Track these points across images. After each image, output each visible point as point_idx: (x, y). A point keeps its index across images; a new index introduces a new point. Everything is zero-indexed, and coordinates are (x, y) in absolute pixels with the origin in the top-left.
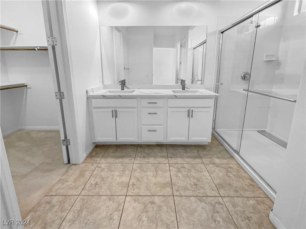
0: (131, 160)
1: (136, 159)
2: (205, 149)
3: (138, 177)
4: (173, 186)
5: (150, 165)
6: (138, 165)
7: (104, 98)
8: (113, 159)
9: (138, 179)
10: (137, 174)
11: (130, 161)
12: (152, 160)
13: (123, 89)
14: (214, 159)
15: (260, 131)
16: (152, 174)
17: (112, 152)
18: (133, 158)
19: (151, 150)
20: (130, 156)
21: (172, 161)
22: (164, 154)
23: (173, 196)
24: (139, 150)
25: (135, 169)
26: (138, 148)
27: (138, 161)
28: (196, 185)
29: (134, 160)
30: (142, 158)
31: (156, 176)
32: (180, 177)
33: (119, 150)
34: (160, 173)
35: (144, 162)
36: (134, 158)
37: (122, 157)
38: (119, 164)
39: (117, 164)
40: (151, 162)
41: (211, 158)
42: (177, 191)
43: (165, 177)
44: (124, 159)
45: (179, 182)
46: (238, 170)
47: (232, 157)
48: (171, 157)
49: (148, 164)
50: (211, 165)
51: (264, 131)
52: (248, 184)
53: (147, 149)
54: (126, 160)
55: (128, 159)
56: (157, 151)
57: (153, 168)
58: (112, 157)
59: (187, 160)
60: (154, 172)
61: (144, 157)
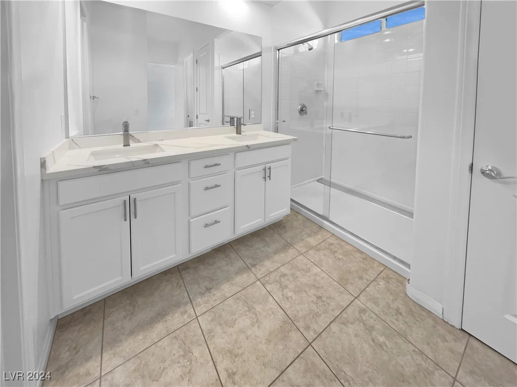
0: (185, 312)
1: (194, 303)
2: (284, 227)
3: (229, 346)
4: (295, 323)
5: (230, 301)
6: (208, 317)
7: (102, 172)
8: (140, 337)
9: (231, 352)
10: (220, 341)
11: (185, 316)
12: (227, 289)
13: (127, 144)
14: (307, 240)
15: (319, 180)
16: (248, 322)
17: (125, 318)
18: (187, 304)
19: (211, 267)
20: (178, 305)
21: (260, 271)
22: (239, 264)
23: (310, 344)
24: (188, 277)
25: (210, 331)
26: (183, 273)
27: (202, 305)
28: (319, 298)
29: (192, 309)
30: (206, 296)
31: (257, 322)
32: (292, 298)
33: (140, 301)
34: (258, 308)
35: (215, 300)
36: (190, 305)
37: (161, 315)
38: (165, 342)
39: (160, 344)
40: (228, 295)
41: (302, 240)
42: (308, 328)
43: (273, 313)
44: (168, 318)
45: (298, 308)
46: (339, 244)
47: (321, 227)
48: (254, 266)
49: (226, 302)
50: (311, 252)
51: (322, 179)
52: (361, 260)
53: (202, 267)
54: (175, 320)
55: (177, 315)
56: (224, 263)
57: (241, 304)
58: (132, 332)
59: (278, 257)
60: (248, 313)
61: (208, 290)
